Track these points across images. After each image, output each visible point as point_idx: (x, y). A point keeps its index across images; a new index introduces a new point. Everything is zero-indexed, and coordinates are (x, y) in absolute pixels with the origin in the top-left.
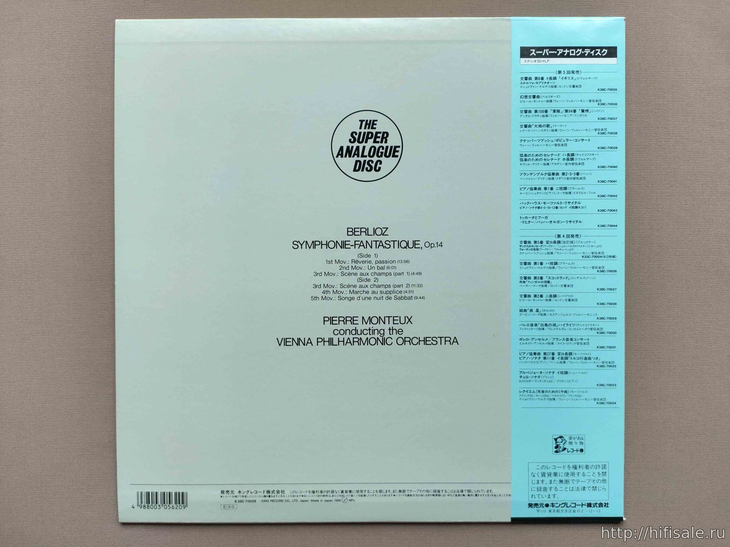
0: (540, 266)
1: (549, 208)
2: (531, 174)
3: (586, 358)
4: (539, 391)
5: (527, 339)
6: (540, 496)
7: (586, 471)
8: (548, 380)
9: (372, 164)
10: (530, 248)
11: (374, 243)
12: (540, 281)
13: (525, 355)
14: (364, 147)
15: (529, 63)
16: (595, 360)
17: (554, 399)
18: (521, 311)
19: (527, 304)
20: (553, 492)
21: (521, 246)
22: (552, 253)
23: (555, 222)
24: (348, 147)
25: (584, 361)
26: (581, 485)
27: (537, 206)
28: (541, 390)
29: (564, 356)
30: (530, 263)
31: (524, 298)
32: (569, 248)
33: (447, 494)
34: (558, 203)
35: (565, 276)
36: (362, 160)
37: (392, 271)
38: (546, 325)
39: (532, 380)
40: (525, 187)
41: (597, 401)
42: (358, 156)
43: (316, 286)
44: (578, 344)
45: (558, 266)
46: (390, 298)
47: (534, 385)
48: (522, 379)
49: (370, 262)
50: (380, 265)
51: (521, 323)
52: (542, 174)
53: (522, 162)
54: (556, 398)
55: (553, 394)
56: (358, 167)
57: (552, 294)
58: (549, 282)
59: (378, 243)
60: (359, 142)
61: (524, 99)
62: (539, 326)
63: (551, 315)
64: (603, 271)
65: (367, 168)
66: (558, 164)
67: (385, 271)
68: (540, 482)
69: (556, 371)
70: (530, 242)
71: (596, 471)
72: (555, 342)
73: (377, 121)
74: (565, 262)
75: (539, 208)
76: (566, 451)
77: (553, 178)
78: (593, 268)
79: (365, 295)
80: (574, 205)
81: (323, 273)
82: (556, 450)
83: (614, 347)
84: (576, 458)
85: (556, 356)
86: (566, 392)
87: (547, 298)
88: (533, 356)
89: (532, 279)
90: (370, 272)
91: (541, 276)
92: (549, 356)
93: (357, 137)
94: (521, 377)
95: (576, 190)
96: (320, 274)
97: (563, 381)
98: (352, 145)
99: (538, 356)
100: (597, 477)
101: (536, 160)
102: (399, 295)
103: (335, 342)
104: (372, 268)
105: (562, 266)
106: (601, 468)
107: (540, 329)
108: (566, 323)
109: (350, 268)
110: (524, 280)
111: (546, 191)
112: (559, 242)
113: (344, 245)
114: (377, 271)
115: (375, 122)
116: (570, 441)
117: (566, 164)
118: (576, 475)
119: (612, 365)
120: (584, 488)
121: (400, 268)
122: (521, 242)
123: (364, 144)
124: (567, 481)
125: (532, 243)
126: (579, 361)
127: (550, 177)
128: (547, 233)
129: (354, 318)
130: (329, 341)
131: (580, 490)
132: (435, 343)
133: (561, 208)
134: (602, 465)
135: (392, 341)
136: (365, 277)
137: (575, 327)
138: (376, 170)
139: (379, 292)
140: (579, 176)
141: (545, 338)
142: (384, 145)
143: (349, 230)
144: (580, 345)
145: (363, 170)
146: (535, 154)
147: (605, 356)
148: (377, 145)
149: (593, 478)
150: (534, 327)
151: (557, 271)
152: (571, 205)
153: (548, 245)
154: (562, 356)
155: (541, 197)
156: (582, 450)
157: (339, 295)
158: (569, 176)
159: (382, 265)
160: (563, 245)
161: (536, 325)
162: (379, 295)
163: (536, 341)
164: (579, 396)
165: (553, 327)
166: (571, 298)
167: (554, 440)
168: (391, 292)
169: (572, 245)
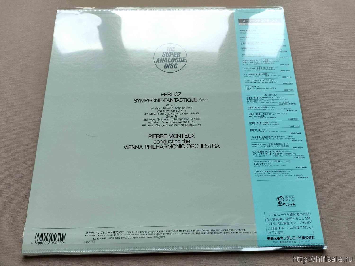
0: (258, 108)
1: (259, 82)
2: (249, 68)
3: (288, 154)
4: (265, 171)
5: (256, 144)
6: (274, 233)
7: (298, 217)
8: (269, 165)
9: (173, 65)
10: (252, 101)
11: (174, 100)
12: (259, 115)
13: (255, 153)
14: (169, 58)
15: (243, 25)
16: (293, 155)
17: (274, 176)
18: (251, 130)
19: (253, 127)
20: (281, 230)
21: (247, 100)
22: (263, 103)
23: (263, 89)
24: (162, 58)
25: (288, 155)
26: (296, 225)
27: (253, 82)
28: (267, 171)
29: (276, 153)
30: (253, 108)
31: (252, 124)
32: (271, 100)
33: (219, 232)
34: (263, 80)
35: (271, 113)
36: (168, 63)
37: (184, 112)
38: (265, 137)
39: (261, 165)
40: (246, 74)
41: (297, 177)
42: (166, 62)
43: (145, 120)
44: (283, 146)
45: (267, 108)
46: (183, 125)
47: (262, 168)
48: (255, 165)
49: (172, 108)
50: (178, 110)
51: (252, 136)
52: (254, 68)
53: (244, 63)
54: (275, 175)
55: (273, 173)
56: (166, 67)
57: (266, 122)
58: (263, 116)
59: (176, 99)
60: (167, 56)
61: (242, 38)
62: (261, 138)
63: (267, 132)
64: (290, 111)
65: (170, 67)
66: (261, 64)
67: (180, 112)
68: (273, 224)
69: (273, 161)
70: (252, 98)
71: (304, 217)
72: (270, 145)
73: (175, 47)
74: (271, 106)
75: (254, 82)
76: (285, 205)
77: (260, 70)
78: (285, 109)
79: (170, 124)
80: (271, 81)
81: (149, 114)
82: (279, 204)
83: (302, 148)
84: (291, 209)
85: (272, 153)
86: (280, 171)
87: (263, 124)
88: (260, 153)
89: (255, 115)
90: (172, 113)
91: (259, 113)
92: (268, 153)
93: (166, 54)
94: (255, 164)
95: (271, 75)
96: (147, 114)
97: (278, 166)
98: (164, 57)
99: (262, 153)
100: (305, 221)
101: (251, 62)
102: (187, 124)
103: (155, 147)
104: (173, 111)
105: (269, 108)
106: (306, 215)
107: (262, 139)
108: (275, 136)
109: (162, 111)
110: (250, 115)
111: (257, 75)
112: (266, 98)
113: (159, 100)
114: (176, 112)
115: (174, 48)
116: (287, 199)
117: (265, 64)
118: (293, 219)
119: (302, 157)
120: (299, 227)
121: (188, 111)
122: (247, 98)
123: (169, 57)
124: (288, 223)
125: (253, 98)
126: (285, 155)
127: (258, 69)
128: (260, 93)
129: (165, 135)
130: (151, 147)
131: (296, 228)
132: (208, 147)
133: (265, 82)
134: (307, 213)
135: (184, 146)
136: (170, 115)
137: (280, 138)
138: (175, 68)
139: (177, 122)
140: (272, 69)
141: (265, 144)
142: (179, 57)
143: (162, 94)
144: (284, 147)
145: (168, 68)
146: (250, 60)
147: (298, 152)
148: (175, 58)
149: (303, 221)
150: (259, 138)
151: (267, 111)
152: (270, 81)
153: (261, 99)
154: (276, 152)
155: (255, 78)
156: (294, 204)
157: (157, 124)
158: (267, 69)
159: (179, 109)
160: (268, 99)
161: (259, 137)
162: (177, 124)
163: (260, 145)
164: (287, 174)
165: (268, 138)
166: (276, 124)
167: (277, 199)
168: (183, 122)
169: (273, 99)
